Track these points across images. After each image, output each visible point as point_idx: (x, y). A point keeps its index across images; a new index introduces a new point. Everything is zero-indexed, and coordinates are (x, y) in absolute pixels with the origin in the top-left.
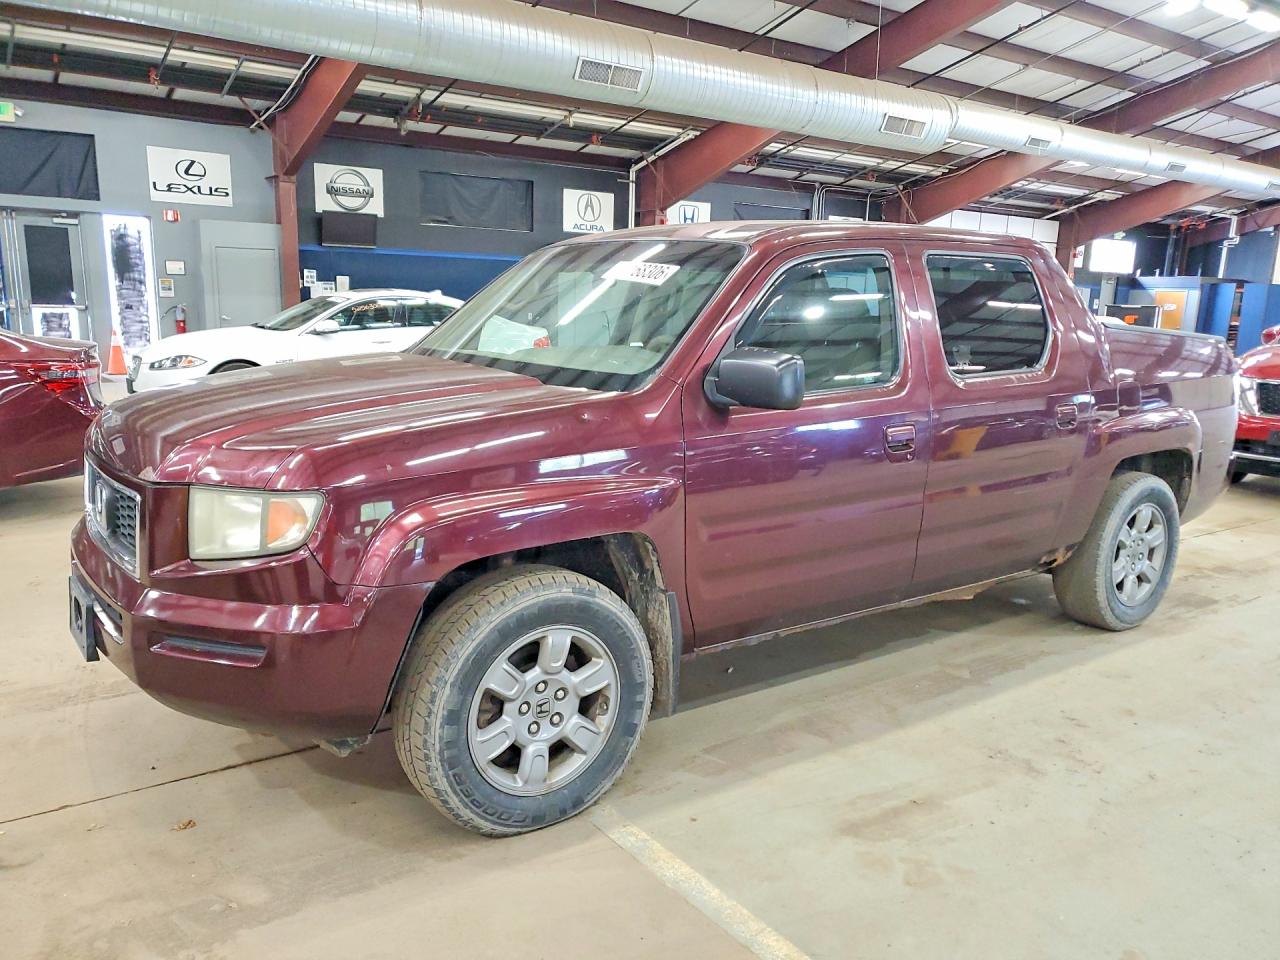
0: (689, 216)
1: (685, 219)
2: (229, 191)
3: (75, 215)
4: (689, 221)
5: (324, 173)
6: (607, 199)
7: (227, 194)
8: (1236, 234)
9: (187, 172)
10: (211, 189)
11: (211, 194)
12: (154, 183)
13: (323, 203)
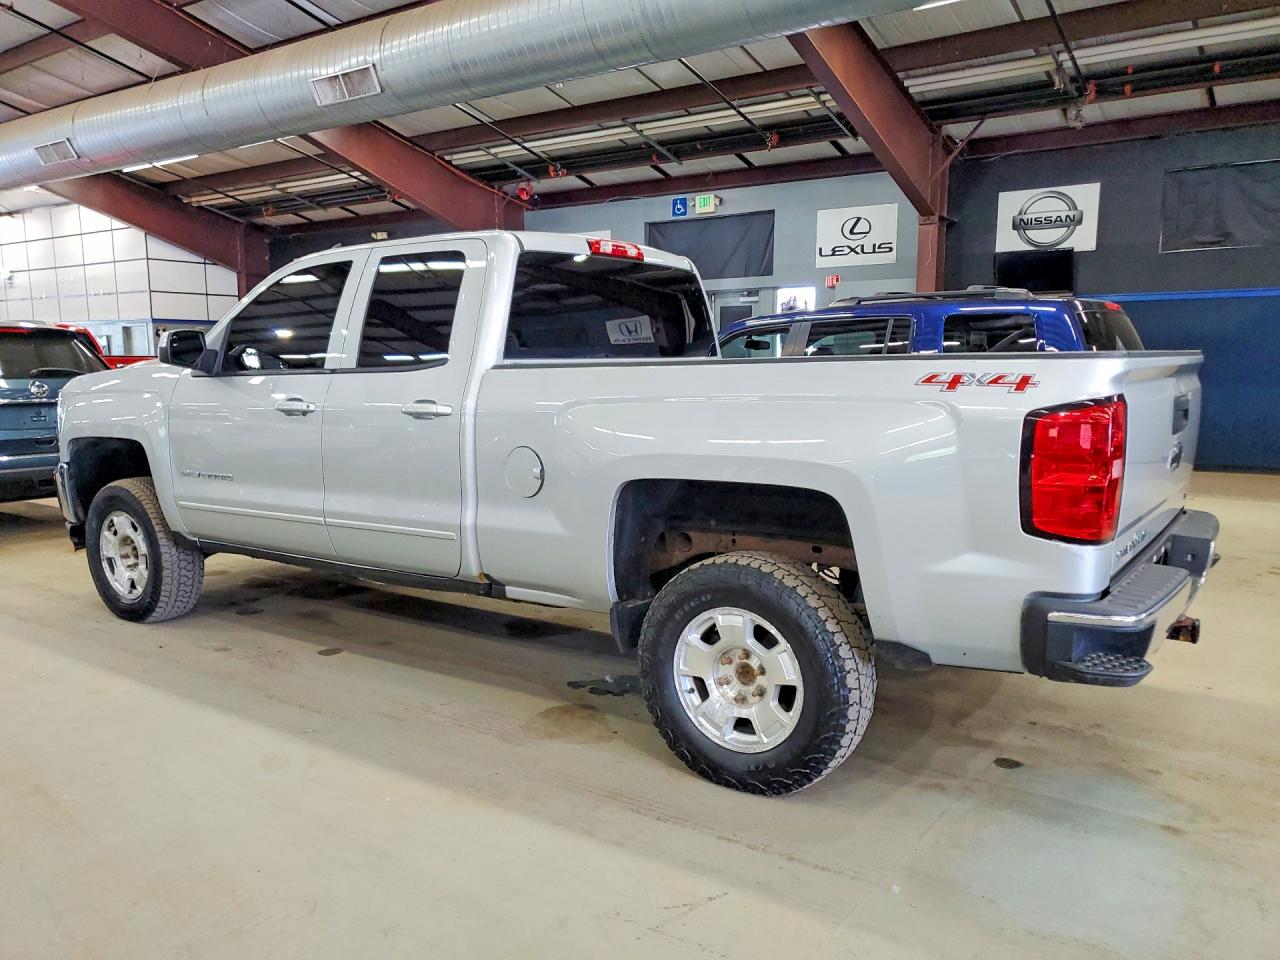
2: (894, 246)
3: (751, 293)
5: (1010, 203)
7: (891, 249)
9: (852, 232)
10: (874, 245)
11: (874, 252)
12: (821, 249)
13: (1008, 241)
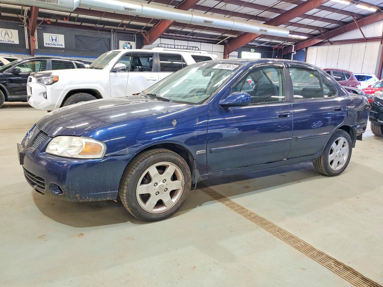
0: (54, 38)
1: (53, 40)
4: (54, 41)
6: (15, 33)
8: (294, 51)
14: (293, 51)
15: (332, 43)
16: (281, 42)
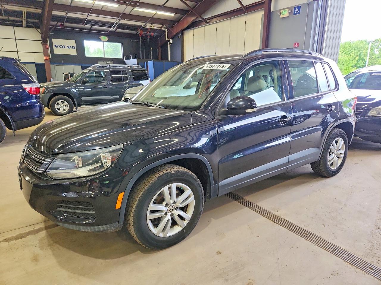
14: (167, 39)
15: (207, 21)
16: (142, 24)
